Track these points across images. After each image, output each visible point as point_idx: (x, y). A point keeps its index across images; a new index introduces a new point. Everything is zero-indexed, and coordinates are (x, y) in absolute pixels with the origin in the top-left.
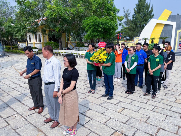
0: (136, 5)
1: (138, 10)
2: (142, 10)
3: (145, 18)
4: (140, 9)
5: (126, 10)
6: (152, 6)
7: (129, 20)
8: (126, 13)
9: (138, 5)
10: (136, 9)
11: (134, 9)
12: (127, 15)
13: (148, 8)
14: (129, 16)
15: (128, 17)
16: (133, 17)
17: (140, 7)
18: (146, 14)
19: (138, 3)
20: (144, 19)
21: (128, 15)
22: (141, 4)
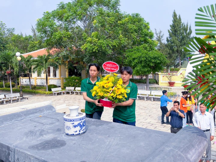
0: (171, 26)
1: (174, 32)
2: (178, 32)
3: (183, 41)
4: (176, 31)
5: (158, 32)
6: (190, 27)
7: (162, 43)
8: (158, 35)
9: (173, 27)
10: (170, 31)
11: (169, 31)
12: (159, 37)
13: (186, 30)
14: (162, 39)
15: (162, 41)
16: (168, 41)
17: (176, 28)
18: (184, 37)
19: (172, 24)
20: (182, 43)
21: (161, 37)
22: (176, 25)
